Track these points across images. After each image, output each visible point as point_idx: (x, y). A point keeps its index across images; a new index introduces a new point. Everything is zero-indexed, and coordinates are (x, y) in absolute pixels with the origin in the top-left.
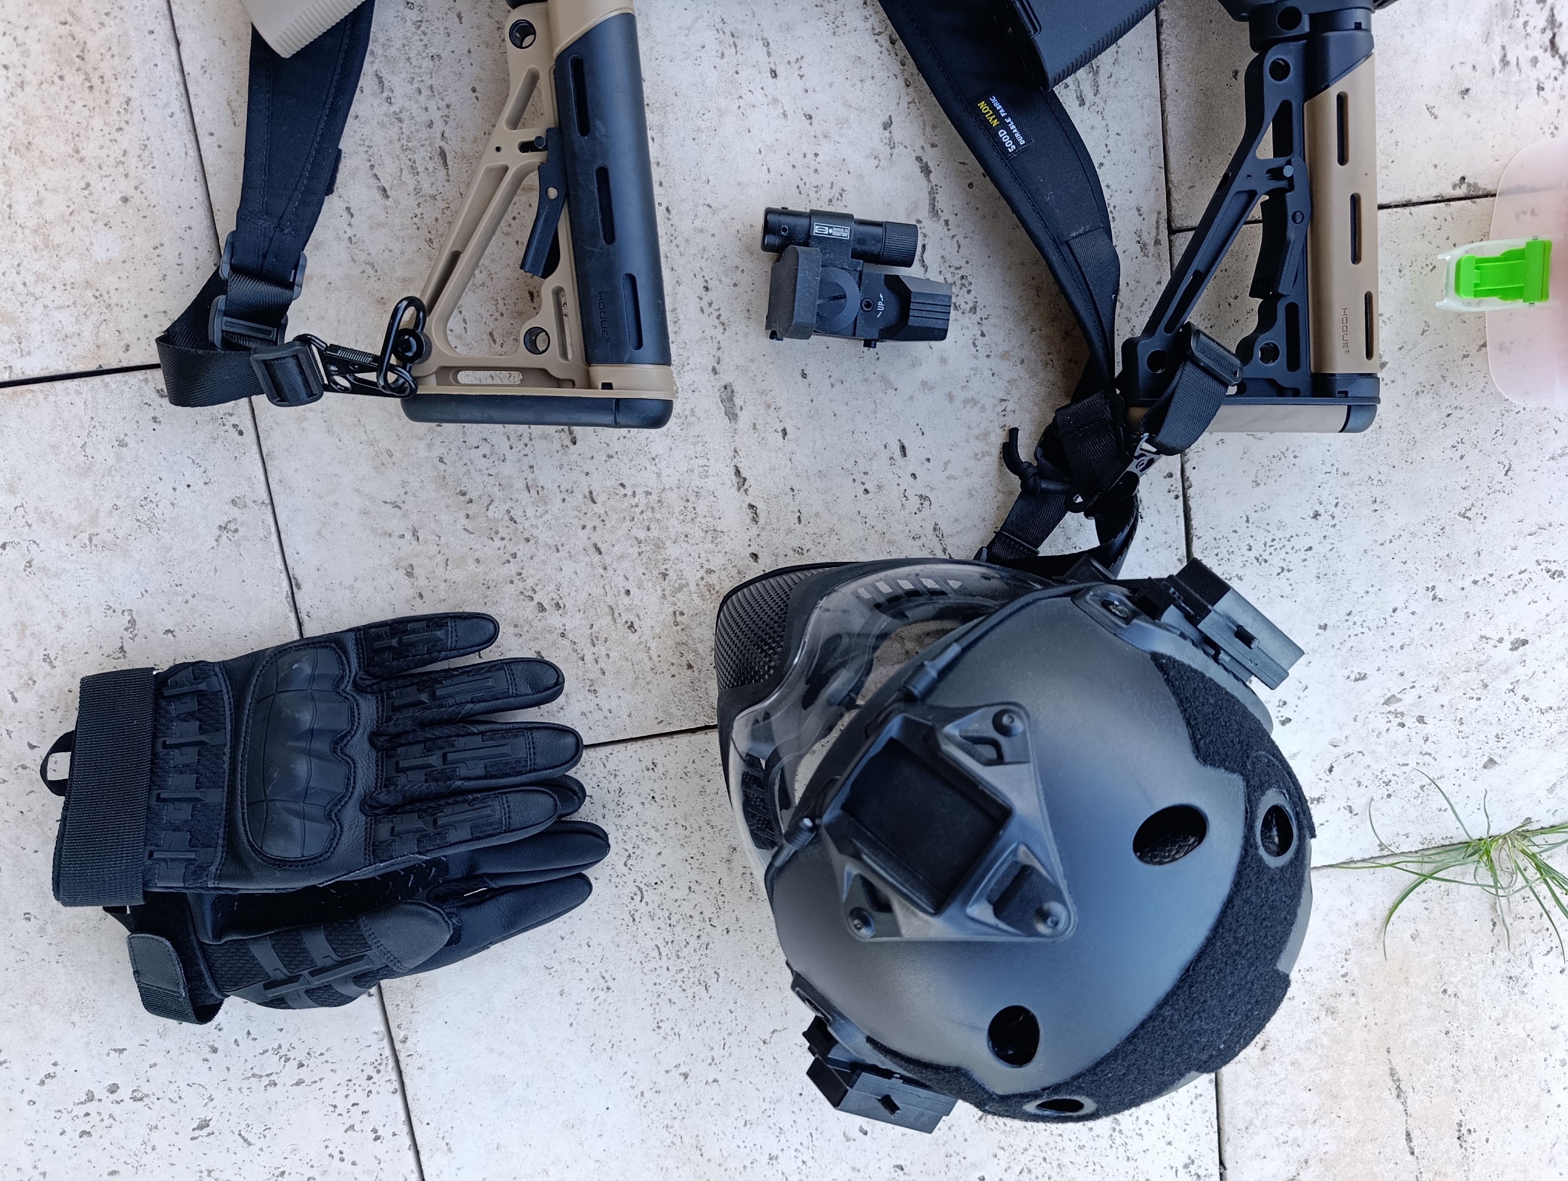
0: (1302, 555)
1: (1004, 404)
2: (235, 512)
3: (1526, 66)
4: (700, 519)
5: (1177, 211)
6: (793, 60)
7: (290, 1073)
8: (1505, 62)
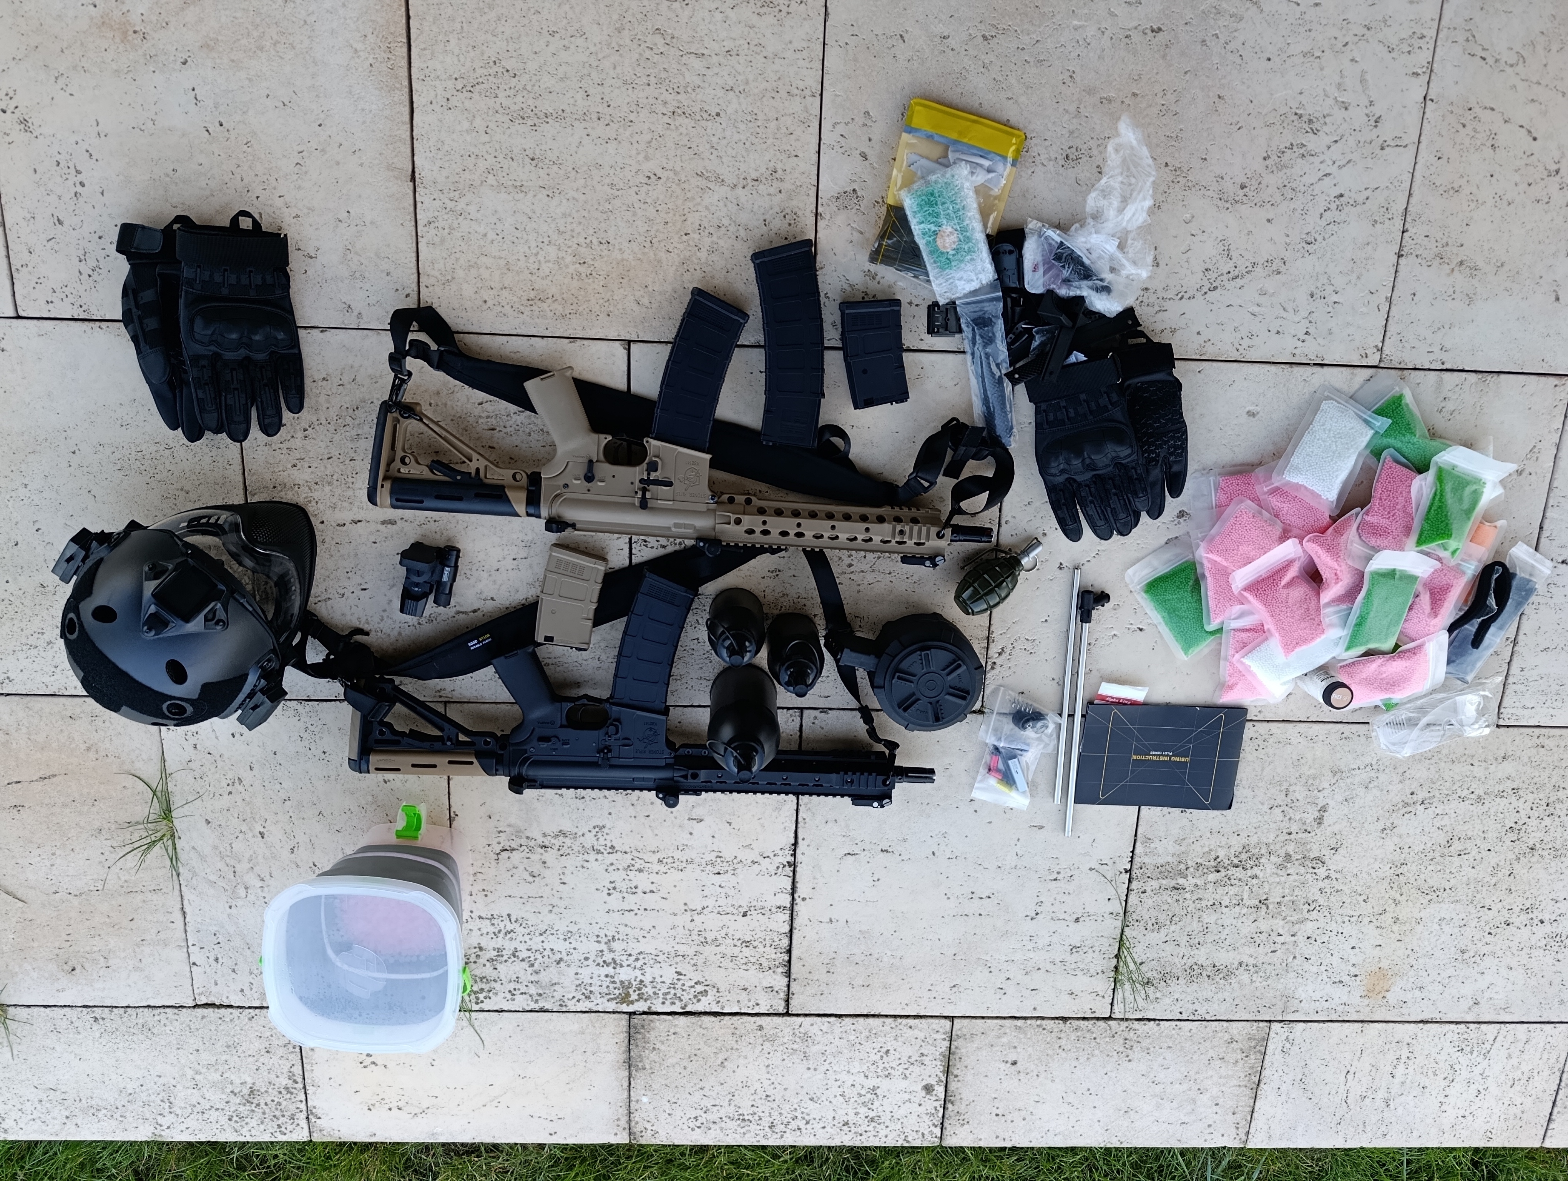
0: (308, 746)
1: (379, 632)
2: (356, 313)
3: (497, 840)
5: (453, 705)
7: (86, 271)
8: (500, 832)
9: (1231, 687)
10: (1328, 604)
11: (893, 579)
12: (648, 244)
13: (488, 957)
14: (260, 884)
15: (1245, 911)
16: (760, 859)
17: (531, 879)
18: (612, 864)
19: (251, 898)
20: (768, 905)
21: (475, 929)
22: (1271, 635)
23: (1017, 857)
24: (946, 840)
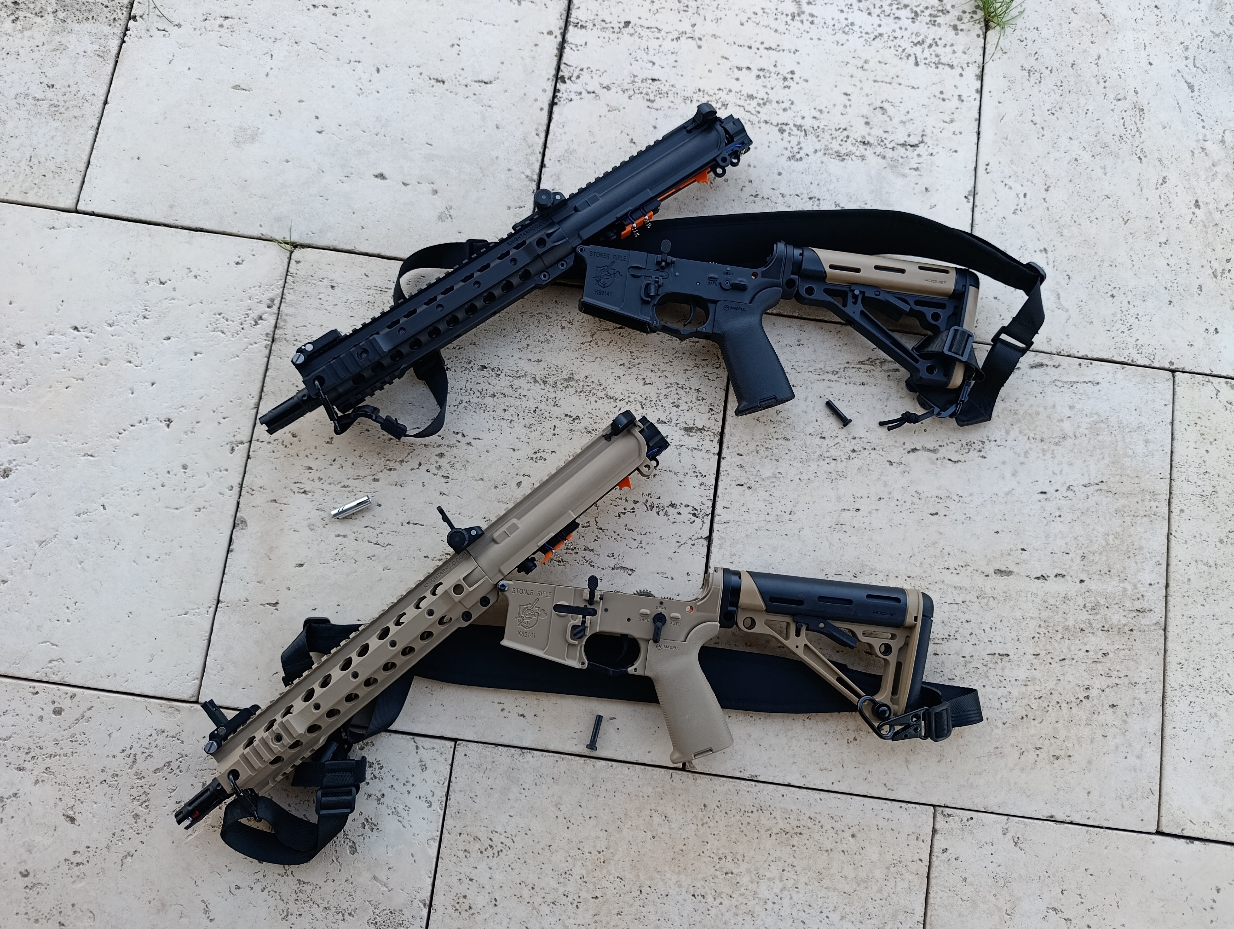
0: (1131, 306)
1: (1031, 438)
2: (1009, 835)
3: (920, 160)
4: (1057, 604)
6: (854, 500)
8: (917, 169)
12: (645, 889)
13: (948, 17)
14: (1207, 145)
16: (599, 91)
17: (885, 105)
18: (785, 110)
19: (1219, 129)
20: (596, 32)
21: (959, 53)
23: (272, 53)
24: (360, 86)
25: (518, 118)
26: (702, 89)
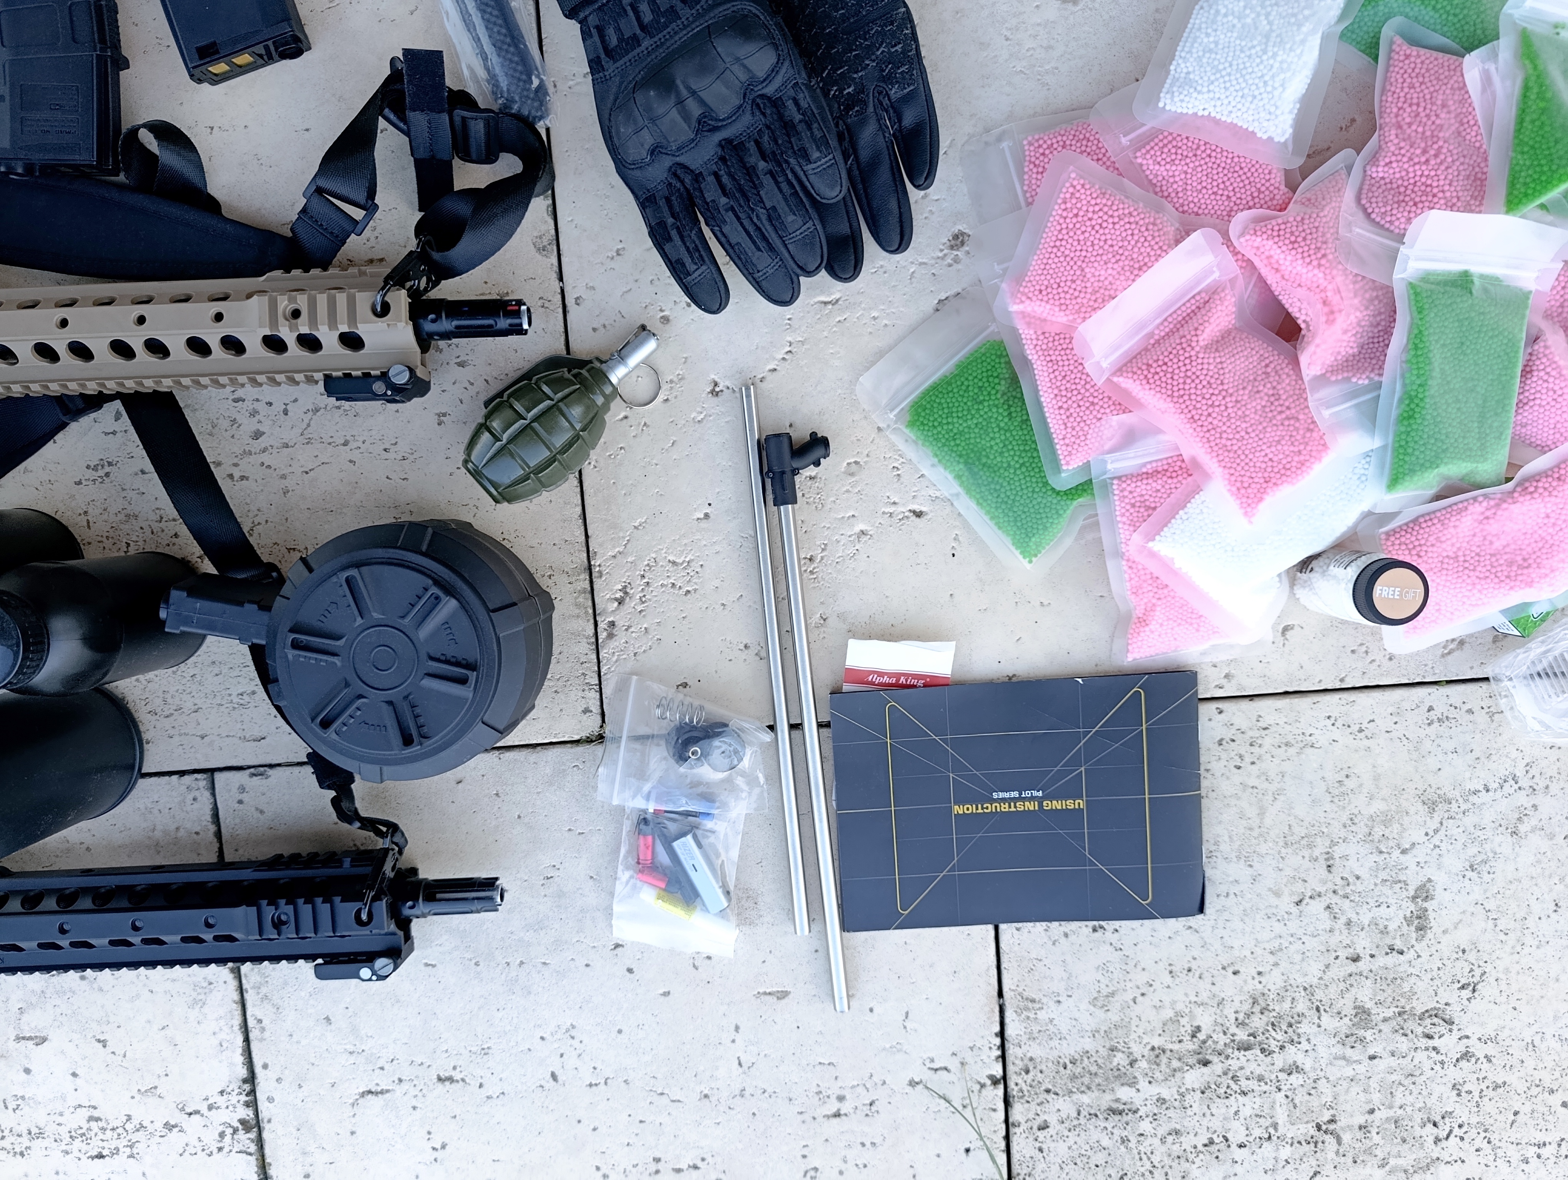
9: (1143, 621)
10: (1322, 380)
11: (355, 455)
15: (1286, 1152)
16: (182, 1119)
22: (1207, 476)
23: (740, 1070)
24: (575, 1043)
25: (298, 1042)
26: (18, 1156)
